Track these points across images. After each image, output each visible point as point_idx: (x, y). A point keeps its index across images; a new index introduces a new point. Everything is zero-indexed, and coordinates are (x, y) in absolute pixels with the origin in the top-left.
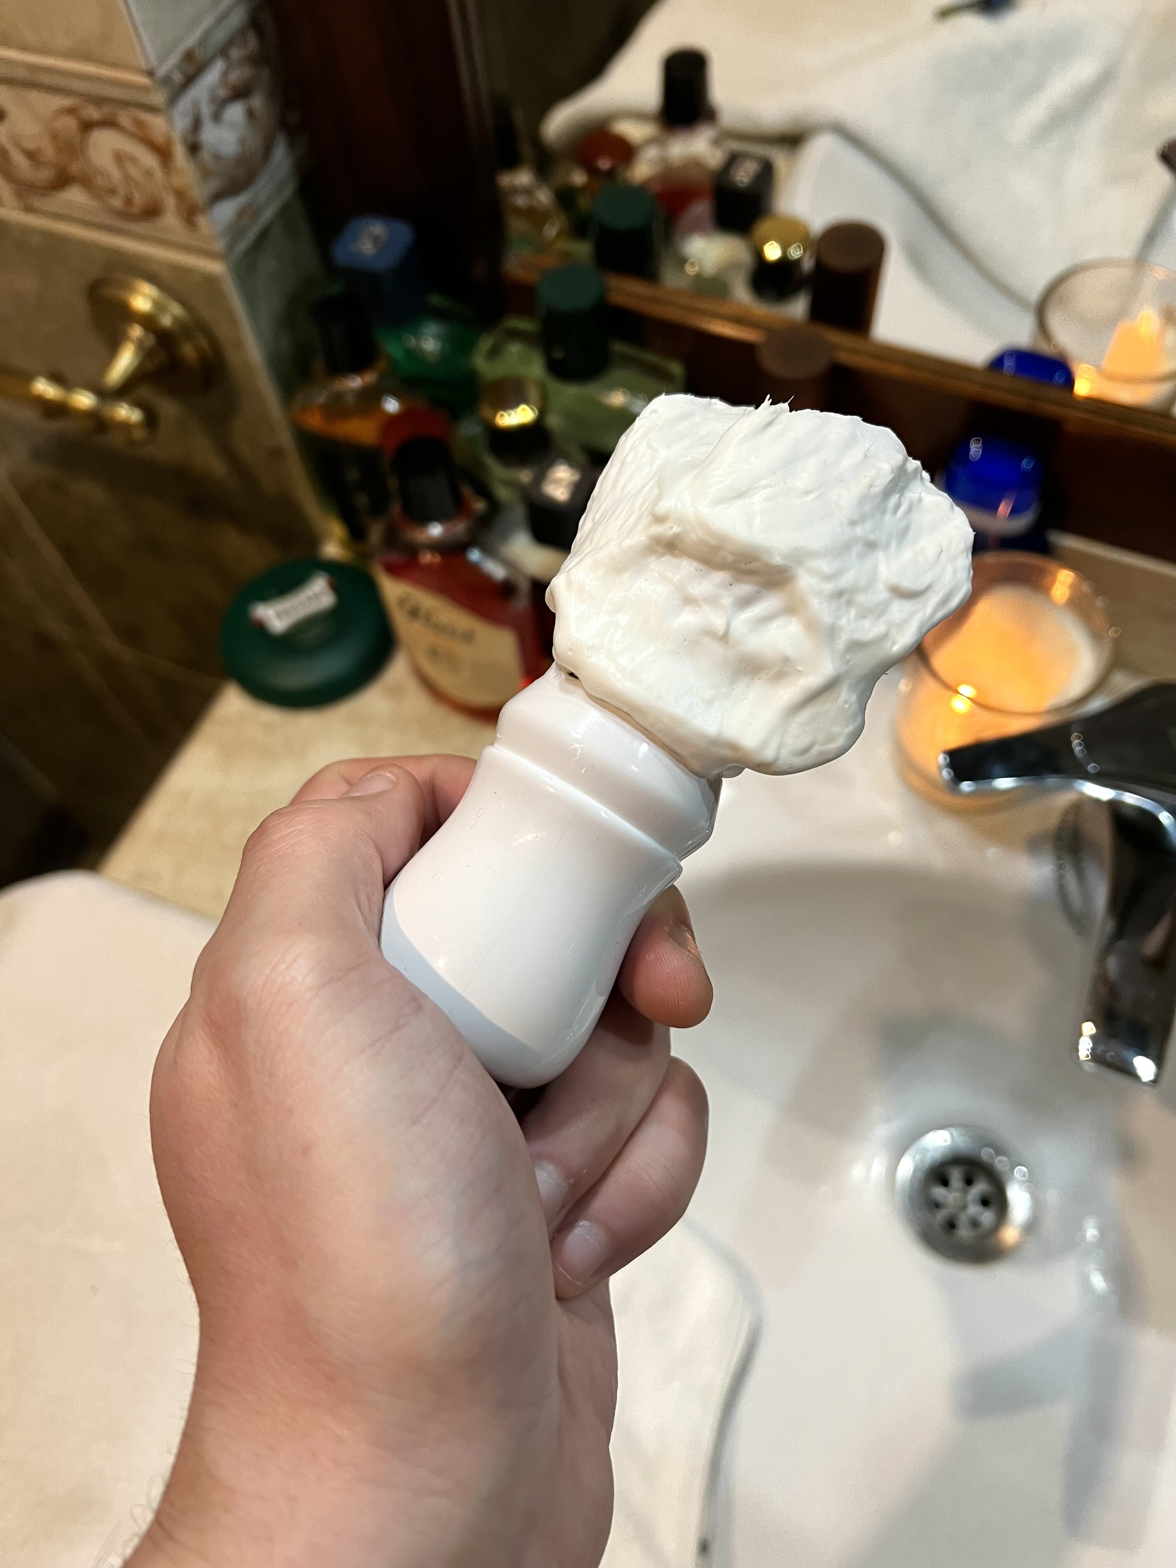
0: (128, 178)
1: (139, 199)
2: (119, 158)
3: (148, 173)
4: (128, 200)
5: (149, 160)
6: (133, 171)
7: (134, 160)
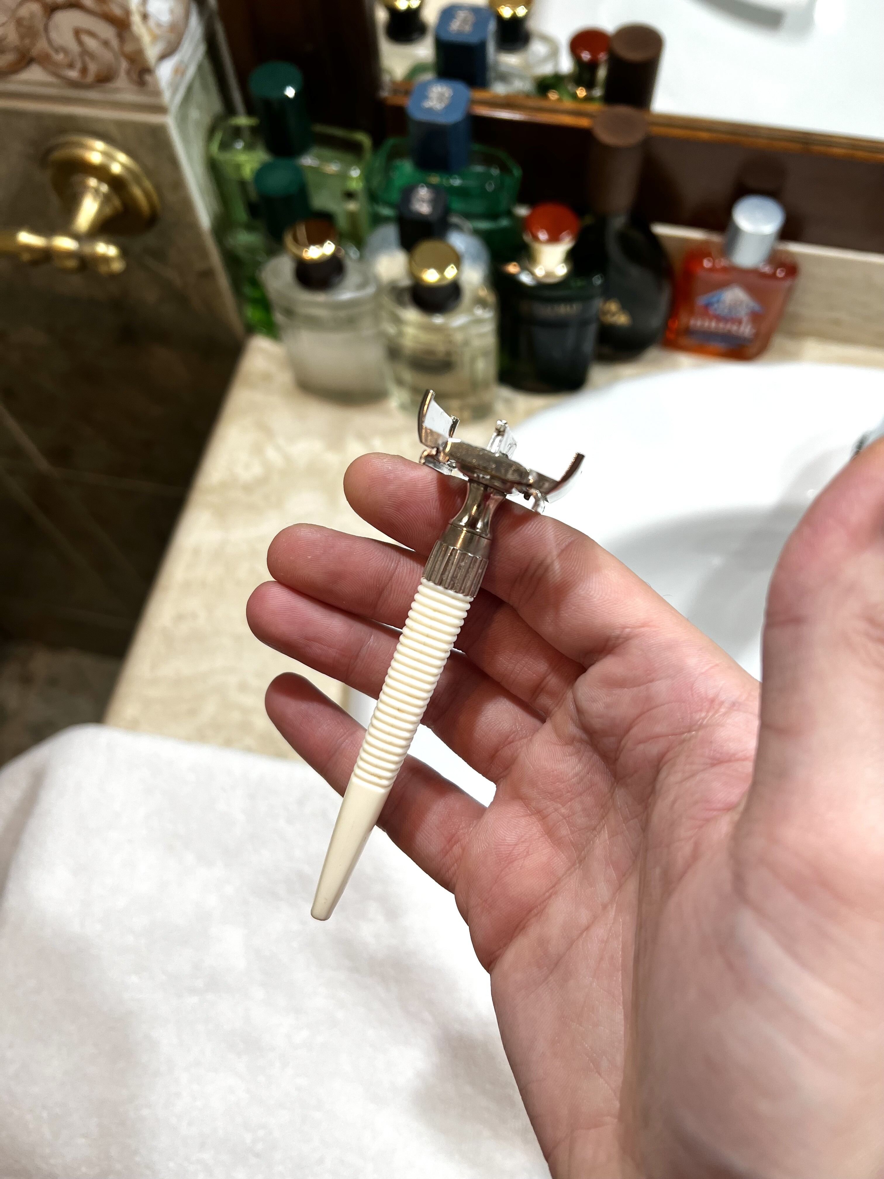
0: (85, 52)
1: (93, 68)
2: (77, 33)
3: (106, 43)
4: (84, 71)
5: (107, 32)
6: (91, 43)
7: (92, 34)
